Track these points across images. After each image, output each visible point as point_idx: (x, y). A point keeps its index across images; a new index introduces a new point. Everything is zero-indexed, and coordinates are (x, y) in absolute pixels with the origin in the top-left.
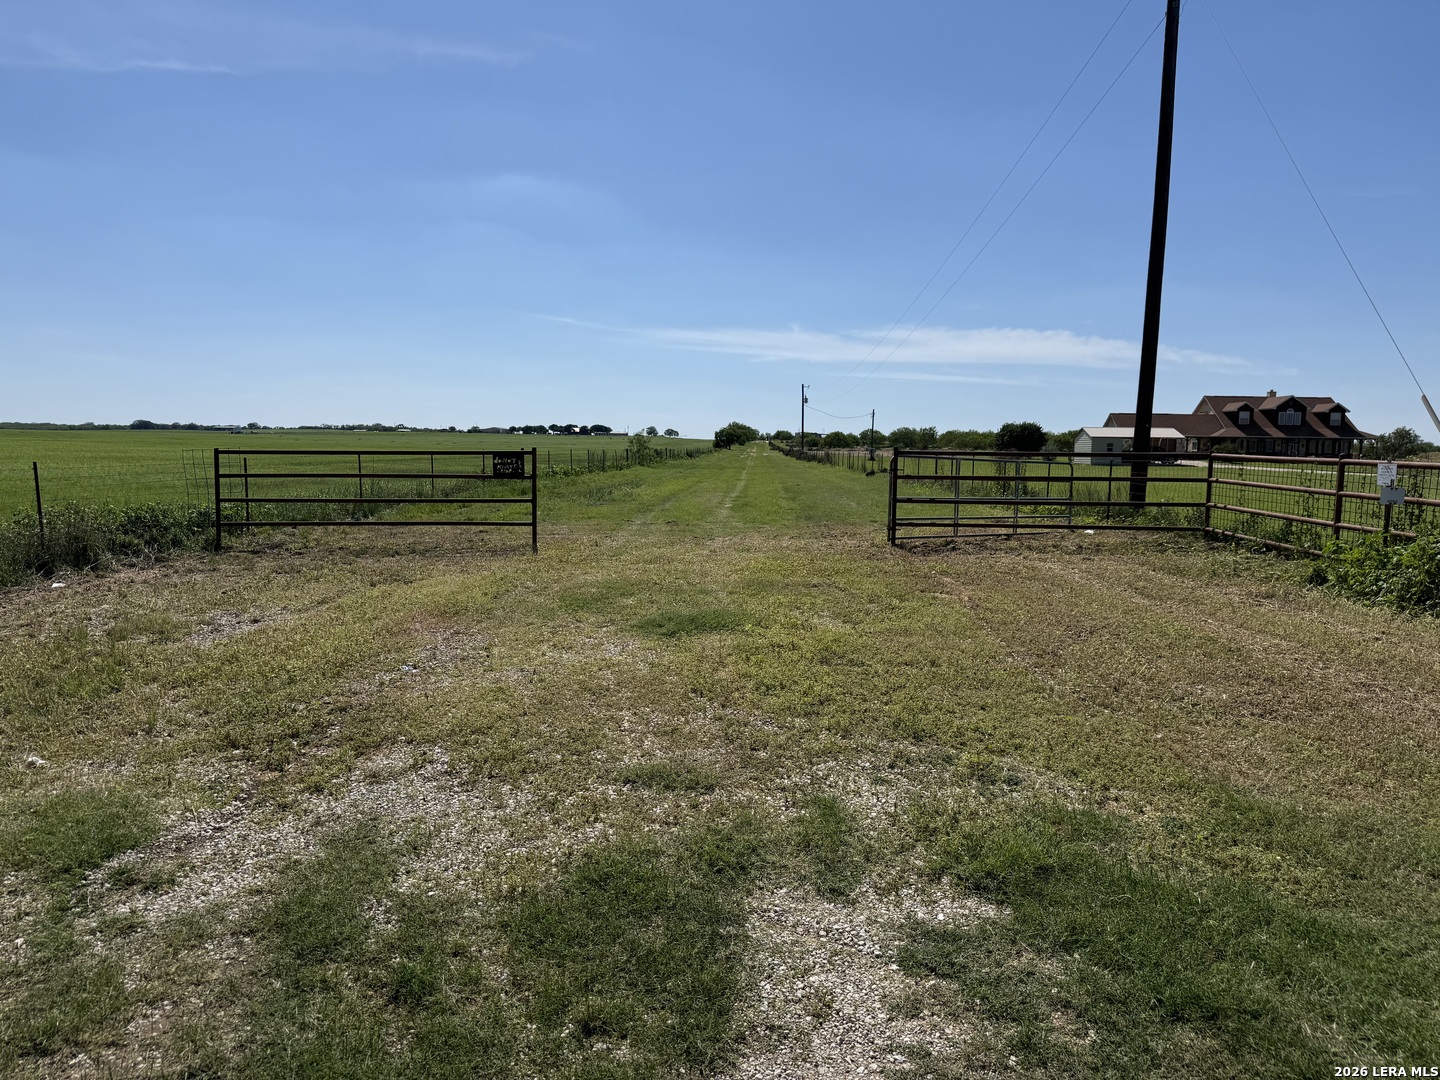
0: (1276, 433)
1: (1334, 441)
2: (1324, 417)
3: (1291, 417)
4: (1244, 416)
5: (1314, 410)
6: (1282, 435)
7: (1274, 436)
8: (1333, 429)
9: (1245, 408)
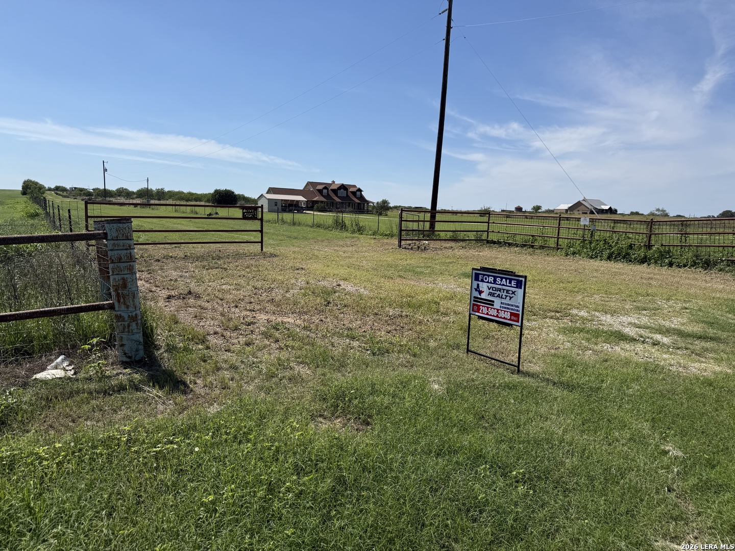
0: (338, 200)
1: (359, 203)
2: (354, 193)
3: (342, 193)
4: (325, 191)
5: (350, 190)
6: (340, 201)
7: (337, 201)
8: (357, 198)
9: (325, 188)
